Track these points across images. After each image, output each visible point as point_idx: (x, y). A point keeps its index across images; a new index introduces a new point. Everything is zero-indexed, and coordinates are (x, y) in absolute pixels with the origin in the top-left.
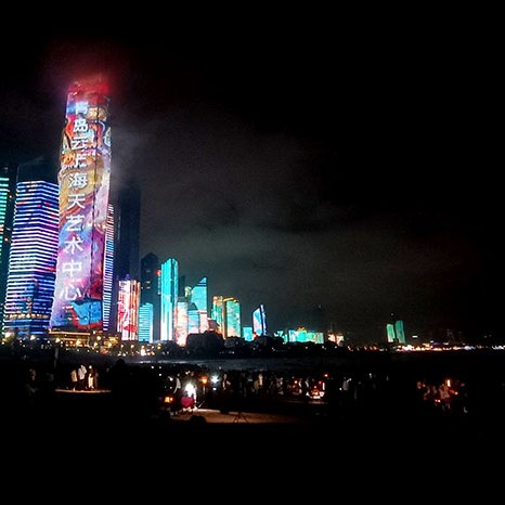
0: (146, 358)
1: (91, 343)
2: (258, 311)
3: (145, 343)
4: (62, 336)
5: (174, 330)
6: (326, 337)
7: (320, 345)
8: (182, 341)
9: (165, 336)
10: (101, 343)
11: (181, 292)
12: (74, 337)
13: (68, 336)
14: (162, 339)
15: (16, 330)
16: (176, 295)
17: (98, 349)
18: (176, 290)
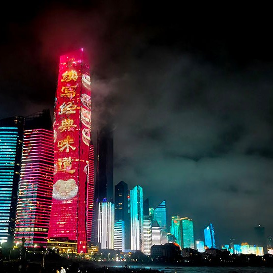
0: (120, 263)
1: (78, 251)
2: (208, 228)
3: (119, 252)
4: (57, 245)
5: (141, 242)
6: (265, 251)
7: (260, 257)
8: (147, 251)
9: (135, 246)
10: (86, 251)
11: (146, 212)
12: (66, 245)
13: (61, 245)
14: (132, 249)
15: (23, 240)
16: (142, 214)
17: (84, 256)
18: (142, 210)
